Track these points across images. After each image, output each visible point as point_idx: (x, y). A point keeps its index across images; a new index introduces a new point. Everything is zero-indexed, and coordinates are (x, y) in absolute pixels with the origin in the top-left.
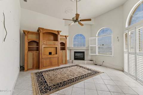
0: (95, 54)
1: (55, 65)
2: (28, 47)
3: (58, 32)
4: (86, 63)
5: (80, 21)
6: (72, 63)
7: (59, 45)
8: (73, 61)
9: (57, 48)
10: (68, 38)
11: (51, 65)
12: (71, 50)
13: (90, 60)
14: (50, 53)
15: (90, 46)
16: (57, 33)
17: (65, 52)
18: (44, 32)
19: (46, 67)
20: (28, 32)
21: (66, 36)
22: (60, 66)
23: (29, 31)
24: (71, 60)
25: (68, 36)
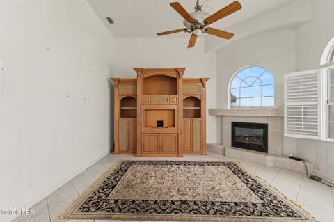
0: (315, 138)
1: (170, 153)
2: (121, 109)
3: (176, 70)
4: (269, 165)
5: (206, 22)
6: (224, 154)
7: (181, 103)
8: (225, 149)
9: (174, 110)
10: (207, 84)
11: (161, 150)
12: (222, 116)
13: (290, 157)
14: (160, 124)
15: (286, 104)
16: (174, 75)
17: (201, 122)
18: (145, 76)
19: (150, 153)
20: (119, 81)
21: (201, 80)
22: (182, 157)
23: (120, 79)
24: (221, 147)
25: (207, 79)
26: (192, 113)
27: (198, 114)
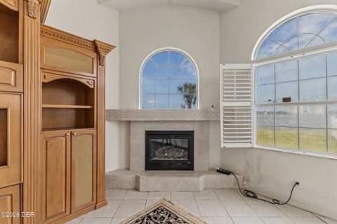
4: (201, 189)
6: (137, 189)
8: (137, 179)
12: (129, 123)
13: (218, 171)
25: (109, 48)
26: (71, 117)
27: (85, 119)
